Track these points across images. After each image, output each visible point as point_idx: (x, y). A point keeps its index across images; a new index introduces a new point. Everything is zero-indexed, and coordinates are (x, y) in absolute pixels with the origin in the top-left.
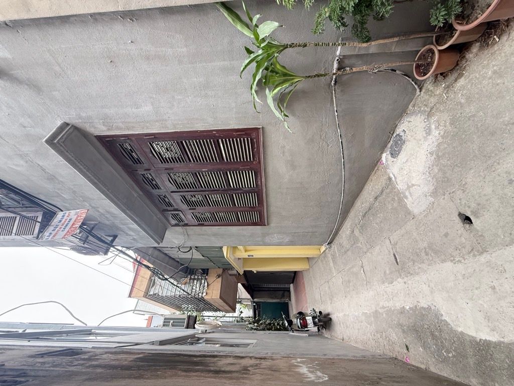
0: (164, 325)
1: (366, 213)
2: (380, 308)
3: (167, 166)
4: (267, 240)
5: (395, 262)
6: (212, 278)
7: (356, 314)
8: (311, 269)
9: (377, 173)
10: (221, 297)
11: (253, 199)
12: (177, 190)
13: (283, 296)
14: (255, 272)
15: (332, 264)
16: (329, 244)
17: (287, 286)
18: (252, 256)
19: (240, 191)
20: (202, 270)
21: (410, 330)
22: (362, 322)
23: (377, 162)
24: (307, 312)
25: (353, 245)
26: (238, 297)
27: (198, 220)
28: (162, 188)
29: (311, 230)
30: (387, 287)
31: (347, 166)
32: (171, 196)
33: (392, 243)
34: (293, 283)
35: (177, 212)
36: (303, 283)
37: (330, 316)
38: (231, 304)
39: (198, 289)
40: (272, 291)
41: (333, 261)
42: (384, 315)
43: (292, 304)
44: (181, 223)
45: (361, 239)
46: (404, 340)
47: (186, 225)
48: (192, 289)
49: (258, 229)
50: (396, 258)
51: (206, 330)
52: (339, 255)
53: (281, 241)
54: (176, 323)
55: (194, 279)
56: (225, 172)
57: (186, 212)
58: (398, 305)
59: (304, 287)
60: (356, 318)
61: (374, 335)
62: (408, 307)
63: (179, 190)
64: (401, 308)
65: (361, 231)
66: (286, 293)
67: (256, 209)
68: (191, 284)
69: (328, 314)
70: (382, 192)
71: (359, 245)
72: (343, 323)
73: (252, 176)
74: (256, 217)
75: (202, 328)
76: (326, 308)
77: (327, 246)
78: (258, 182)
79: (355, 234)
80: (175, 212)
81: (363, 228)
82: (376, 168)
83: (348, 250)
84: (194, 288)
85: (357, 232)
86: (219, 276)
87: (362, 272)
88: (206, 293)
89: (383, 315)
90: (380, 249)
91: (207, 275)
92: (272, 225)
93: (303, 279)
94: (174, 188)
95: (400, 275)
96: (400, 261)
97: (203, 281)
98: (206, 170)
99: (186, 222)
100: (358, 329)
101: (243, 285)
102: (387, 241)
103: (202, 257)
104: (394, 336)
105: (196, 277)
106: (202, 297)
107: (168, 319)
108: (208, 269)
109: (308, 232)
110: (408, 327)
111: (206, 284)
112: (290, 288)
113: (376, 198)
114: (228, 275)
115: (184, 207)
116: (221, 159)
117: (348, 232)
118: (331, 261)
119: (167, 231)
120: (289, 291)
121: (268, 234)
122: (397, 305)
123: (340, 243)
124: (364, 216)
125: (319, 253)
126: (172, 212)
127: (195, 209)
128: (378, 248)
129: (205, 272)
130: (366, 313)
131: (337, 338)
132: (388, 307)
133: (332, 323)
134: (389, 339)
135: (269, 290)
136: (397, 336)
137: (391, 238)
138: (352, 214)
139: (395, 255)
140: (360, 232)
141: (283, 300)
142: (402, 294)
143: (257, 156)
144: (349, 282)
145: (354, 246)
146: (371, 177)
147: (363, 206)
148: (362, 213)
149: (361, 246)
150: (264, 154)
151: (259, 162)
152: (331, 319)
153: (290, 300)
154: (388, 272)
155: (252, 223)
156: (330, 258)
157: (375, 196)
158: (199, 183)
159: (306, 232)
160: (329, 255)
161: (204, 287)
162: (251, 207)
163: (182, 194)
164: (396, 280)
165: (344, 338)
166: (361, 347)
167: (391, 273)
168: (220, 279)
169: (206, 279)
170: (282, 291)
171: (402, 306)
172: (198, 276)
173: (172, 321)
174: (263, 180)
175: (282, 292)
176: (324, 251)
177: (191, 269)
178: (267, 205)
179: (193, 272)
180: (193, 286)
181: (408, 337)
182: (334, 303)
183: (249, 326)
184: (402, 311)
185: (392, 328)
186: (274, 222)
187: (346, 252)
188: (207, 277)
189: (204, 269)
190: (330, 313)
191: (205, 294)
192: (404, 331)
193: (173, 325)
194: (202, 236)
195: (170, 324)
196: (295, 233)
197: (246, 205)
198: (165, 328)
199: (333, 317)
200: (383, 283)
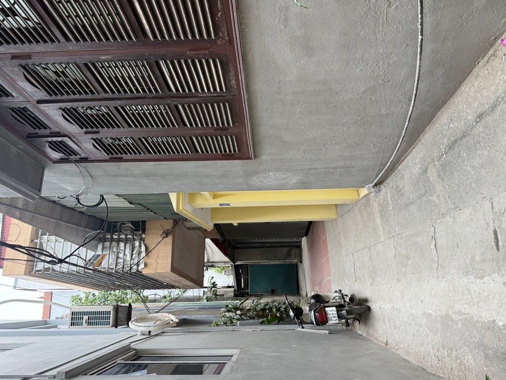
0: (72, 324)
1: (456, 141)
2: (455, 313)
3: (15, 51)
4: (255, 181)
5: (494, 244)
6: (153, 238)
7: (413, 312)
8: (339, 220)
9: (491, 63)
10: (173, 270)
11: (222, 115)
12: (48, 98)
13: (288, 255)
14: (235, 224)
15: (378, 221)
16: (376, 185)
17: (295, 240)
18: (228, 205)
19: (192, 100)
20: (132, 223)
21: (498, 357)
22: (420, 326)
23: (496, 39)
24: (329, 294)
25: (422, 196)
26: (206, 260)
27: (108, 151)
28: (14, 95)
29: (341, 164)
30: (472, 283)
31: (428, 48)
32: (39, 110)
33: (495, 211)
34: (306, 235)
35: (60, 139)
36: (325, 241)
37: (369, 304)
38: (194, 276)
39: (128, 258)
40: (269, 247)
41: (382, 216)
42: (460, 325)
43: (303, 269)
44: (72, 157)
45: (439, 188)
46: (486, 369)
47: (85, 160)
48: (118, 258)
49: (235, 166)
50: (496, 238)
51: (150, 332)
52: (394, 208)
53: (282, 182)
54: (95, 319)
55: (119, 240)
56: (153, 62)
57: (79, 138)
58: (486, 316)
59: (326, 248)
60: (411, 318)
61: (438, 350)
62: (501, 324)
63: (54, 97)
64: (489, 322)
65: (442, 174)
66: (294, 251)
67: (229, 131)
68: (115, 250)
69: (366, 301)
70: (494, 107)
71: (434, 198)
72: (389, 320)
73: (216, 69)
74: (230, 145)
75: (143, 329)
76: (362, 290)
77: (373, 190)
78: (230, 81)
79: (428, 177)
80: (55, 139)
81: (445, 169)
82: (491, 52)
83: (412, 203)
84: (121, 255)
85: (432, 174)
86: (166, 234)
87: (433, 246)
88: (146, 265)
89: (457, 324)
90: (470, 214)
91: (144, 231)
92: (264, 157)
93: (324, 233)
94: (42, 95)
95: (499, 269)
96: (503, 246)
97: (137, 244)
98: (109, 57)
99: (83, 155)
100: (413, 335)
101: (215, 241)
102: (488, 205)
103: (129, 205)
104: (469, 359)
105: (123, 236)
106: (138, 271)
107: (79, 313)
108: (145, 222)
109: (336, 168)
110: (496, 352)
111: (143, 248)
112: (301, 242)
113: (480, 116)
114: (186, 230)
115: (73, 128)
116: (140, 34)
117: (416, 170)
118: (378, 215)
119: (46, 172)
120: (299, 247)
121: (257, 173)
122: (484, 315)
123: (397, 187)
124: (451, 146)
125: (356, 197)
126: (50, 139)
127: (98, 132)
128: (466, 212)
129: (140, 227)
130: (430, 314)
131: (376, 339)
132: (468, 314)
133: (371, 315)
134: (462, 362)
135: (263, 246)
136: (475, 360)
137: (495, 200)
138: (428, 137)
139: (495, 233)
140: (439, 176)
141: (288, 261)
142: (496, 301)
143: (224, 29)
144: (407, 257)
145: (424, 199)
146: (476, 69)
147: (452, 125)
148: (448, 140)
149: (436, 200)
150: (240, 23)
151: (231, 41)
152: (369, 309)
153: (301, 262)
154: (478, 258)
155: (223, 156)
156: (377, 210)
157: (479, 111)
158: (96, 84)
159: (331, 168)
160: (375, 204)
161: (139, 253)
162: (218, 129)
163: (63, 105)
164: (490, 275)
165: (389, 342)
166: (414, 362)
167: (484, 261)
168: (169, 240)
169: (142, 239)
170: (286, 246)
171: (491, 319)
172: (126, 235)
173: (86, 317)
174: (242, 77)
175: (288, 248)
176: (366, 195)
177: (110, 223)
178: (252, 125)
179: (115, 227)
180: (118, 253)
181: (493, 366)
182: (378, 286)
183: (228, 314)
184: (491, 326)
185: (468, 346)
186: (268, 153)
187: (407, 206)
188: (144, 236)
189: (136, 222)
190: (369, 299)
191: (142, 266)
192: (487, 356)
193: (89, 324)
194: (121, 178)
195: (84, 321)
196: (310, 169)
197: (207, 124)
198: (75, 329)
199: (375, 306)
200: (467, 274)
